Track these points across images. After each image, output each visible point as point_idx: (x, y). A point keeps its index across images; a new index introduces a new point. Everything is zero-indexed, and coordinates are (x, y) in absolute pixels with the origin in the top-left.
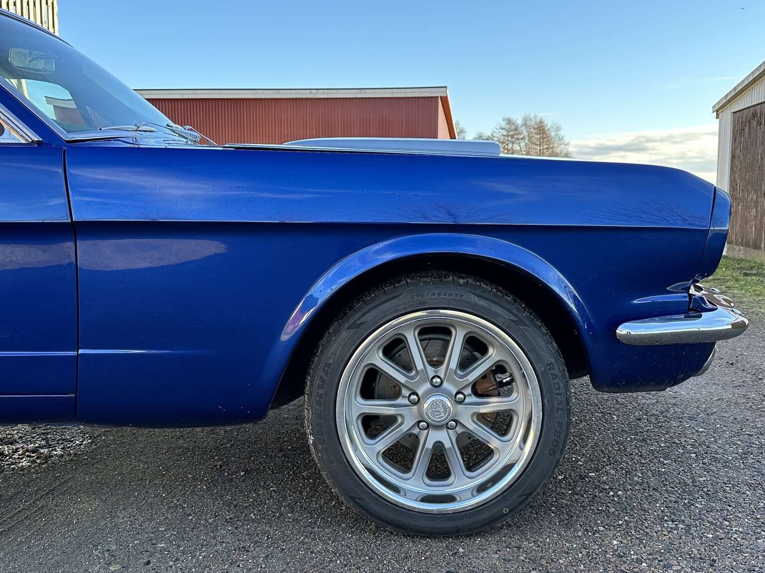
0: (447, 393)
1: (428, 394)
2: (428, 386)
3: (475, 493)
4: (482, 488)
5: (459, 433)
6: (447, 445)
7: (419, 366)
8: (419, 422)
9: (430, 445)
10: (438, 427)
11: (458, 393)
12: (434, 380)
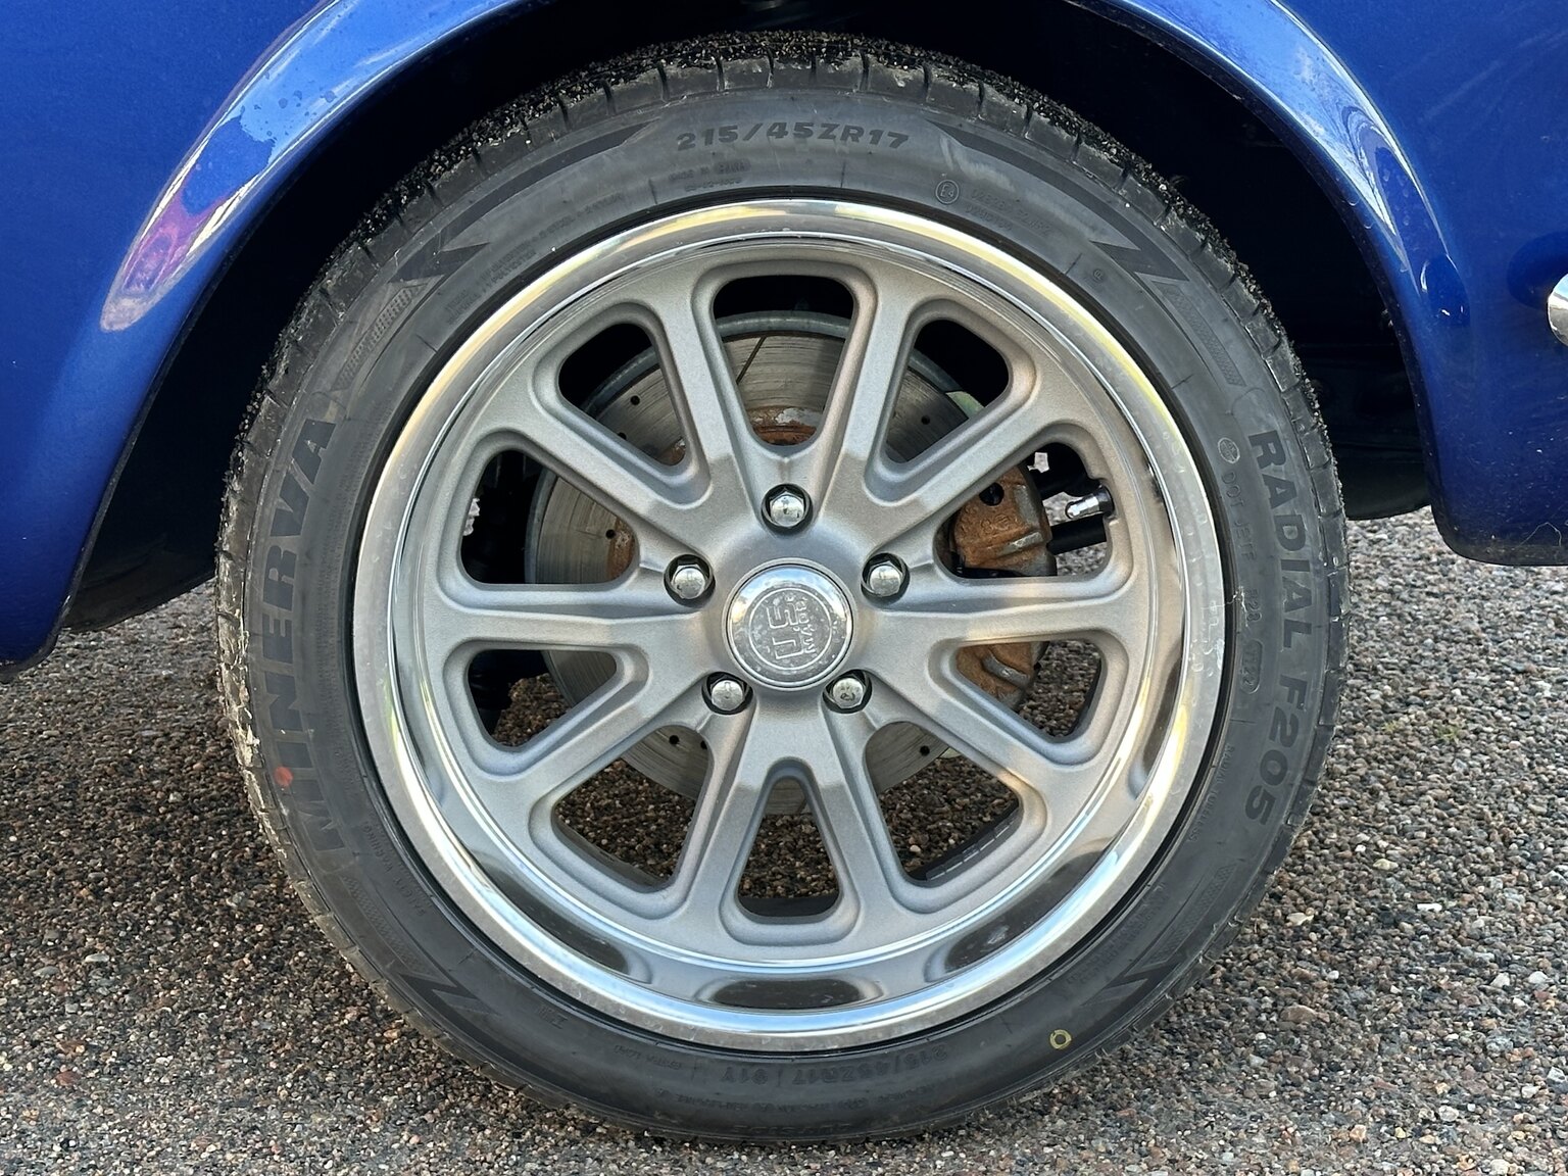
0: (830, 560)
1: (747, 561)
2: (749, 527)
3: (938, 970)
4: (968, 950)
5: (877, 727)
6: (827, 774)
7: (714, 440)
8: (713, 678)
9: (752, 775)
10: (788, 701)
11: (878, 559)
12: (777, 505)
